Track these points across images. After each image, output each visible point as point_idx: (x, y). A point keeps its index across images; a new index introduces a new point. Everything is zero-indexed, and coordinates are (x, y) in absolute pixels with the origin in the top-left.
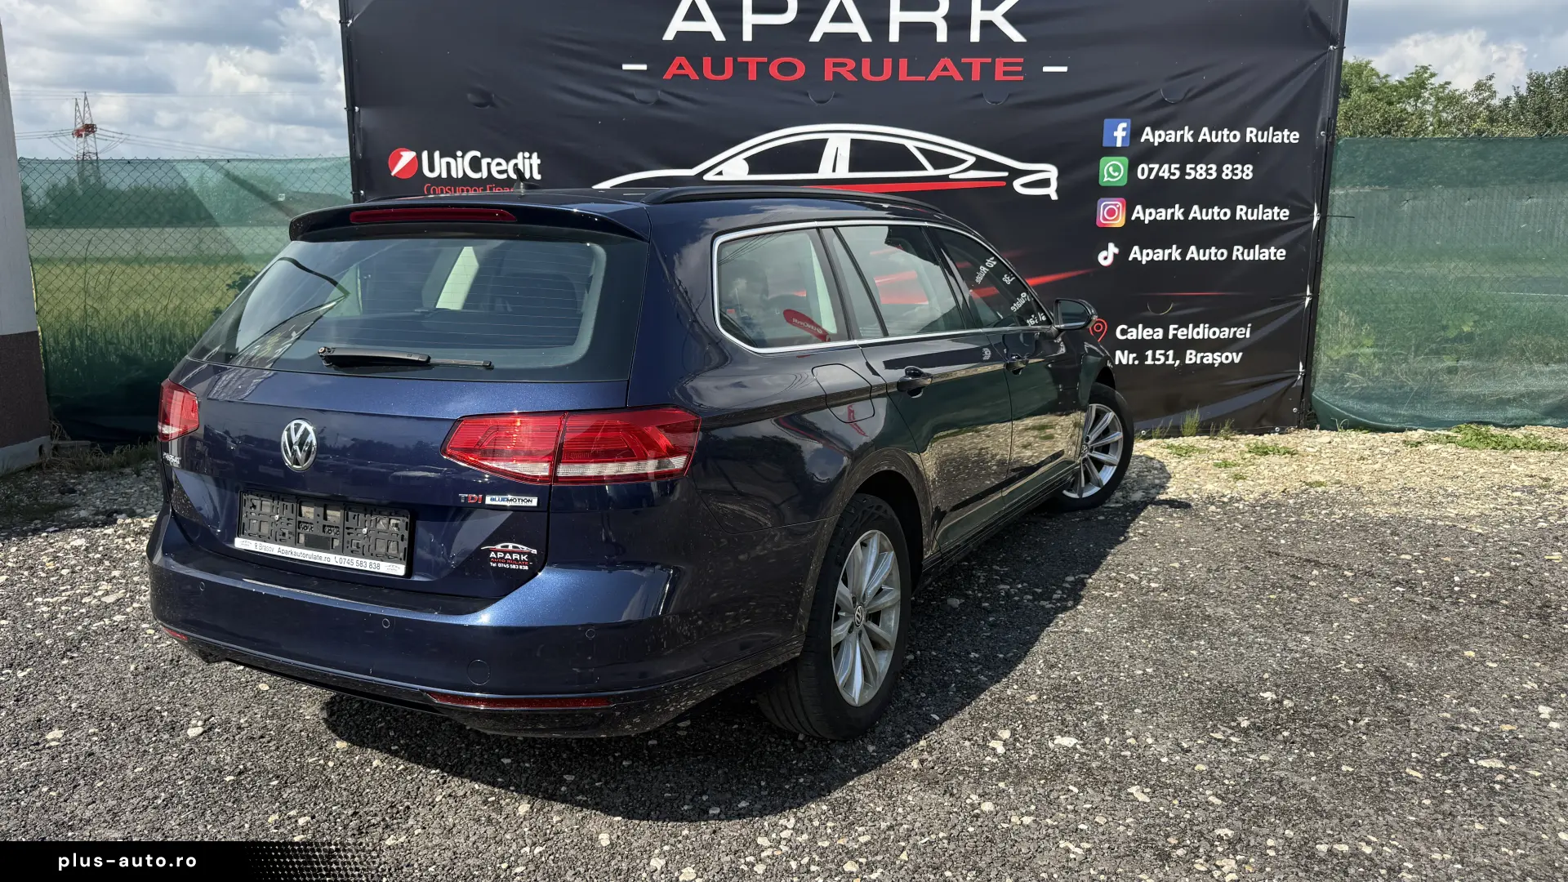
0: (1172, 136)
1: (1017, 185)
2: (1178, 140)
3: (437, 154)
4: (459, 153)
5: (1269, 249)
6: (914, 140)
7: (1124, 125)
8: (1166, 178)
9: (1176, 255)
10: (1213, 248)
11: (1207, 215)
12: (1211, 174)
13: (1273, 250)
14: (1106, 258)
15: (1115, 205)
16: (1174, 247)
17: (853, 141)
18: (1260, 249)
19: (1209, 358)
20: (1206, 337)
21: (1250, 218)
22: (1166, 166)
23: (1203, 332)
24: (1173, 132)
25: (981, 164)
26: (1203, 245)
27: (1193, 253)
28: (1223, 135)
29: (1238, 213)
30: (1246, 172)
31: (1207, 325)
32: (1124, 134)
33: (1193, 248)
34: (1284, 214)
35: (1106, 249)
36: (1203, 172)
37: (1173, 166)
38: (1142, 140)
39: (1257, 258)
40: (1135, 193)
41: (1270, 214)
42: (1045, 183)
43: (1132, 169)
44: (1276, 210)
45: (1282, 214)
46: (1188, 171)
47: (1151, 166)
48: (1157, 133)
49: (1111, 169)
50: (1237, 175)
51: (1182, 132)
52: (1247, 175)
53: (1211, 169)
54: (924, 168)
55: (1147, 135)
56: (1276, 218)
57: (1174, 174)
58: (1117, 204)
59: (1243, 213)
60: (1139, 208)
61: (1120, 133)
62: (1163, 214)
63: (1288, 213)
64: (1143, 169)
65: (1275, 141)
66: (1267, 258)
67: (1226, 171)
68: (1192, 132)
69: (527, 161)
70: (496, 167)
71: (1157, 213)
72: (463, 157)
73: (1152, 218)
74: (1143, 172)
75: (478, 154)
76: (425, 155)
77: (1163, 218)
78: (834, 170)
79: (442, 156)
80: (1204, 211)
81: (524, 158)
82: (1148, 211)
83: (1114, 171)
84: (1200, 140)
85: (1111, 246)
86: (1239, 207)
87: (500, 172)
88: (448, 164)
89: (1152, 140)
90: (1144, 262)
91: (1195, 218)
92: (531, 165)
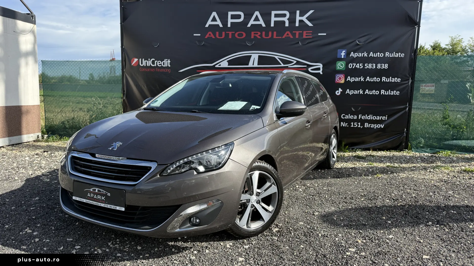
0: (360, 55)
1: (309, 69)
2: (362, 56)
3: (143, 60)
4: (149, 59)
5: (394, 91)
6: (277, 56)
7: (344, 51)
8: (358, 68)
9: (361, 92)
10: (374, 90)
11: (372, 80)
12: (373, 67)
13: (395, 92)
14: (338, 93)
15: (341, 76)
16: (361, 90)
17: (259, 56)
18: (390, 91)
19: (372, 126)
20: (371, 119)
21: (387, 81)
22: (358, 64)
23: (370, 117)
24: (361, 54)
25: (298, 63)
26: (370, 90)
27: (367, 92)
28: (377, 55)
29: (383, 79)
30: (386, 66)
31: (372, 115)
32: (344, 54)
33: (367, 90)
34: (399, 80)
35: (338, 90)
36: (370, 66)
37: (361, 64)
38: (350, 56)
39: (389, 94)
40: (347, 72)
41: (394, 80)
42: (319, 69)
43: (347, 65)
44: (396, 79)
45: (398, 80)
46: (366, 66)
47: (353, 64)
48: (355, 54)
49: (340, 65)
50: (382, 67)
51: (364, 54)
52: (386, 67)
53: (373, 65)
54: (281, 64)
55: (352, 54)
56: (396, 81)
57: (361, 67)
58: (342, 76)
59: (384, 79)
60: (349, 77)
61: (343, 54)
62: (357, 79)
63: (400, 80)
64: (351, 65)
65: (396, 56)
66: (393, 94)
67: (379, 66)
68: (367, 54)
69: (167, 62)
70: (158, 63)
71: (355, 79)
72: (150, 60)
73: (354, 80)
74: (350, 66)
75: (154, 59)
76: (140, 60)
77: (357, 80)
78: (253, 65)
79: (144, 60)
80: (371, 78)
81: (166, 61)
82: (352, 78)
83: (341, 66)
84: (370, 56)
85: (340, 89)
86: (383, 78)
87: (160, 65)
88: (146, 62)
89: (353, 56)
90: (351, 94)
91: (368, 81)
92: (168, 63)
